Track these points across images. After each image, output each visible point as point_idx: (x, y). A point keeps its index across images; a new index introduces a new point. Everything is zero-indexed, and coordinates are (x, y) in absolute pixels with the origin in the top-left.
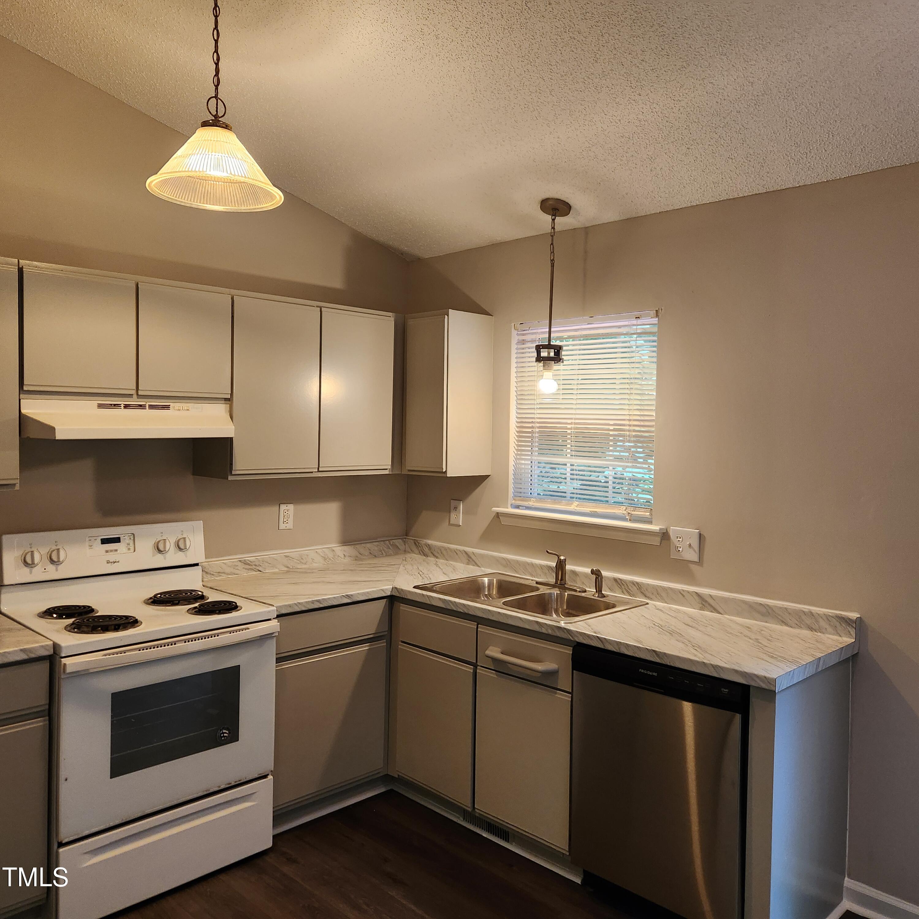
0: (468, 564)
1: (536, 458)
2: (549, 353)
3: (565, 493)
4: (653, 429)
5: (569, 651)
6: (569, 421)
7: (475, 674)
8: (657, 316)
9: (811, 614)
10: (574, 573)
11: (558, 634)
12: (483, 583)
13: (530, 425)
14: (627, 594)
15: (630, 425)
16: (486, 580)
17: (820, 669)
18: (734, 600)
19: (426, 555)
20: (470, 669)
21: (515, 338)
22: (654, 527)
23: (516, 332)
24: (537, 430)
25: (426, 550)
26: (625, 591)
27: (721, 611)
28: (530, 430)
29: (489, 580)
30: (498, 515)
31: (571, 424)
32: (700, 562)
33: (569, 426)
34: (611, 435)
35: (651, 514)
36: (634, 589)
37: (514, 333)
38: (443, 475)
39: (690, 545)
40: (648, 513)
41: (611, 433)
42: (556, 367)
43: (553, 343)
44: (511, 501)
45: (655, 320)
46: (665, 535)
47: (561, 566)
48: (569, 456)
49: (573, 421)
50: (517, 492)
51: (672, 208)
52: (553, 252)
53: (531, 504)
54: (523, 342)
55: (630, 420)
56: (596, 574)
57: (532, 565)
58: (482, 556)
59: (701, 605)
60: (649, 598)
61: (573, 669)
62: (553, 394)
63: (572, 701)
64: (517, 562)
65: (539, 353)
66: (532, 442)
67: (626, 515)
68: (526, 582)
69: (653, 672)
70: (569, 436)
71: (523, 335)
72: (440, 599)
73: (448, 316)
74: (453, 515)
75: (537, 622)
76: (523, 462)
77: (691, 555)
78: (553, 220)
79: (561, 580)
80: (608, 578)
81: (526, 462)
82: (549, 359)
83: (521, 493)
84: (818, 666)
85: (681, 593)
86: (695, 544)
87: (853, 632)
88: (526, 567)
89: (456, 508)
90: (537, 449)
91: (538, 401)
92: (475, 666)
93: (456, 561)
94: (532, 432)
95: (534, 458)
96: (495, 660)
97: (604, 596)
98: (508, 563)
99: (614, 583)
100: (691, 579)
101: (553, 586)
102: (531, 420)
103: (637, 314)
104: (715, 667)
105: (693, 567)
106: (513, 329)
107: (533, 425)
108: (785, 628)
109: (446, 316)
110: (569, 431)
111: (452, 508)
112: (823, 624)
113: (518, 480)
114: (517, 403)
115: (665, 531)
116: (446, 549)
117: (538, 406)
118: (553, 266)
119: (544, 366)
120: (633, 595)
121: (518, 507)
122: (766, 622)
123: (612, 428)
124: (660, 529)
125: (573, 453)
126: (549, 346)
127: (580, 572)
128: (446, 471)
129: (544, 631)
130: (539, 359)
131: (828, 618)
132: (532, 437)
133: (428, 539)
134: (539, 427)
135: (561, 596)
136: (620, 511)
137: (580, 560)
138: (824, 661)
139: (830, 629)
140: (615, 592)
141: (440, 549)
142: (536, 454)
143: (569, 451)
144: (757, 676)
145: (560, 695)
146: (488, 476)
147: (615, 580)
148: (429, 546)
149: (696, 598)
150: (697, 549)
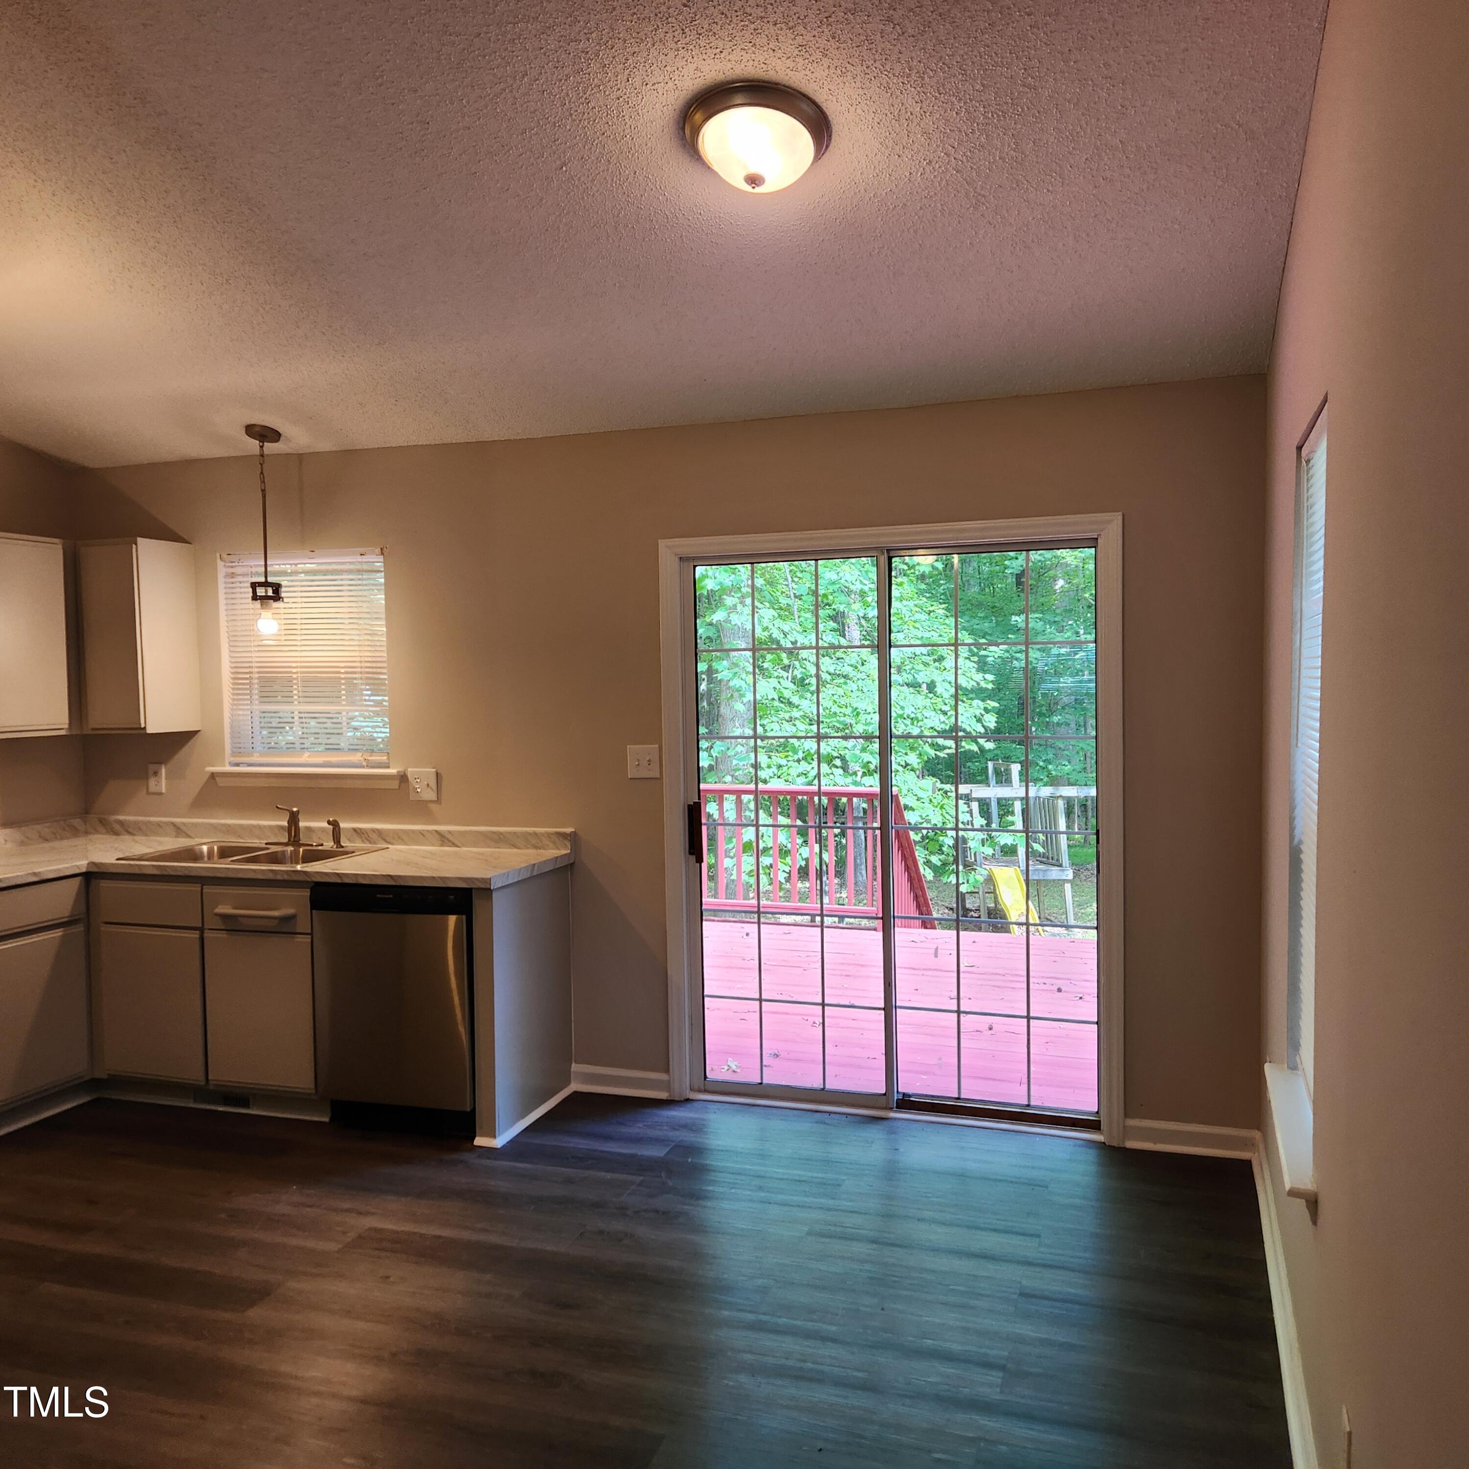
0: (177, 837)
1: (257, 707)
2: (266, 592)
3: (294, 744)
4: (385, 671)
5: (307, 893)
6: (294, 665)
7: (202, 939)
8: (382, 554)
9: (535, 834)
10: (309, 829)
11: (295, 878)
12: (202, 852)
13: (248, 670)
14: (367, 842)
15: (361, 667)
16: (205, 848)
17: (535, 873)
18: (470, 832)
19: (117, 834)
20: (196, 935)
21: (222, 569)
22: (392, 771)
23: (223, 563)
24: (257, 675)
25: (117, 827)
26: (365, 841)
27: (460, 845)
28: (248, 676)
29: (208, 848)
30: (213, 775)
31: (297, 667)
32: (438, 801)
33: (294, 670)
34: (343, 679)
35: (388, 758)
36: (374, 836)
37: (220, 564)
38: (143, 732)
39: (428, 785)
40: (385, 758)
41: (342, 676)
42: (275, 605)
43: (270, 579)
44: (228, 757)
45: (381, 558)
46: (403, 778)
47: (294, 819)
48: (296, 703)
49: (299, 664)
50: (235, 748)
51: (389, 445)
52: (263, 482)
53: (255, 759)
54: (233, 575)
55: (361, 662)
56: (332, 825)
57: (259, 827)
58: (195, 825)
59: (441, 842)
60: (390, 843)
61: (312, 909)
62: (274, 635)
63: (312, 942)
64: (241, 826)
65: (254, 592)
66: (251, 689)
67: (363, 761)
68: (254, 845)
69: (388, 895)
70: (295, 682)
71: (232, 567)
72: (153, 866)
73: (136, 544)
74: (152, 782)
75: (272, 871)
76: (241, 713)
77: (430, 795)
78: (262, 447)
79: (295, 836)
80: (346, 829)
81: (246, 713)
82: (267, 597)
83: (240, 748)
84: (532, 871)
85: (421, 833)
86: (433, 784)
87: (568, 844)
88: (250, 829)
89: (156, 773)
90: (257, 697)
91: (256, 643)
92: (201, 930)
93: (161, 835)
94: (251, 678)
95: (255, 707)
96: (225, 917)
97: (343, 847)
98: (229, 829)
99: (354, 833)
100: (431, 818)
101: (286, 844)
102: (247, 665)
103: (362, 550)
104: (443, 879)
105: (431, 806)
106: (219, 561)
107: (251, 670)
108: (515, 850)
109: (134, 546)
110: (295, 676)
111: (151, 772)
112: (545, 841)
113: (236, 734)
114: (230, 646)
115: (402, 774)
116: (144, 823)
117: (256, 649)
118: (264, 497)
119: (262, 605)
120: (375, 843)
121: (237, 765)
122: (499, 848)
123: (343, 670)
124: (398, 772)
125: (301, 700)
126: (266, 584)
127: (316, 828)
128: (145, 728)
129: (279, 877)
130: (255, 597)
131: (549, 835)
132: (251, 684)
133: (118, 815)
134: (259, 673)
135: (296, 852)
136: (357, 757)
137: (315, 814)
138: (538, 867)
139: (551, 845)
140: (355, 843)
141: (136, 823)
142: (257, 702)
143: (296, 697)
144: (477, 879)
145: (300, 939)
146: (197, 732)
147: (355, 830)
148: (121, 823)
149: (437, 836)
150: (434, 787)
